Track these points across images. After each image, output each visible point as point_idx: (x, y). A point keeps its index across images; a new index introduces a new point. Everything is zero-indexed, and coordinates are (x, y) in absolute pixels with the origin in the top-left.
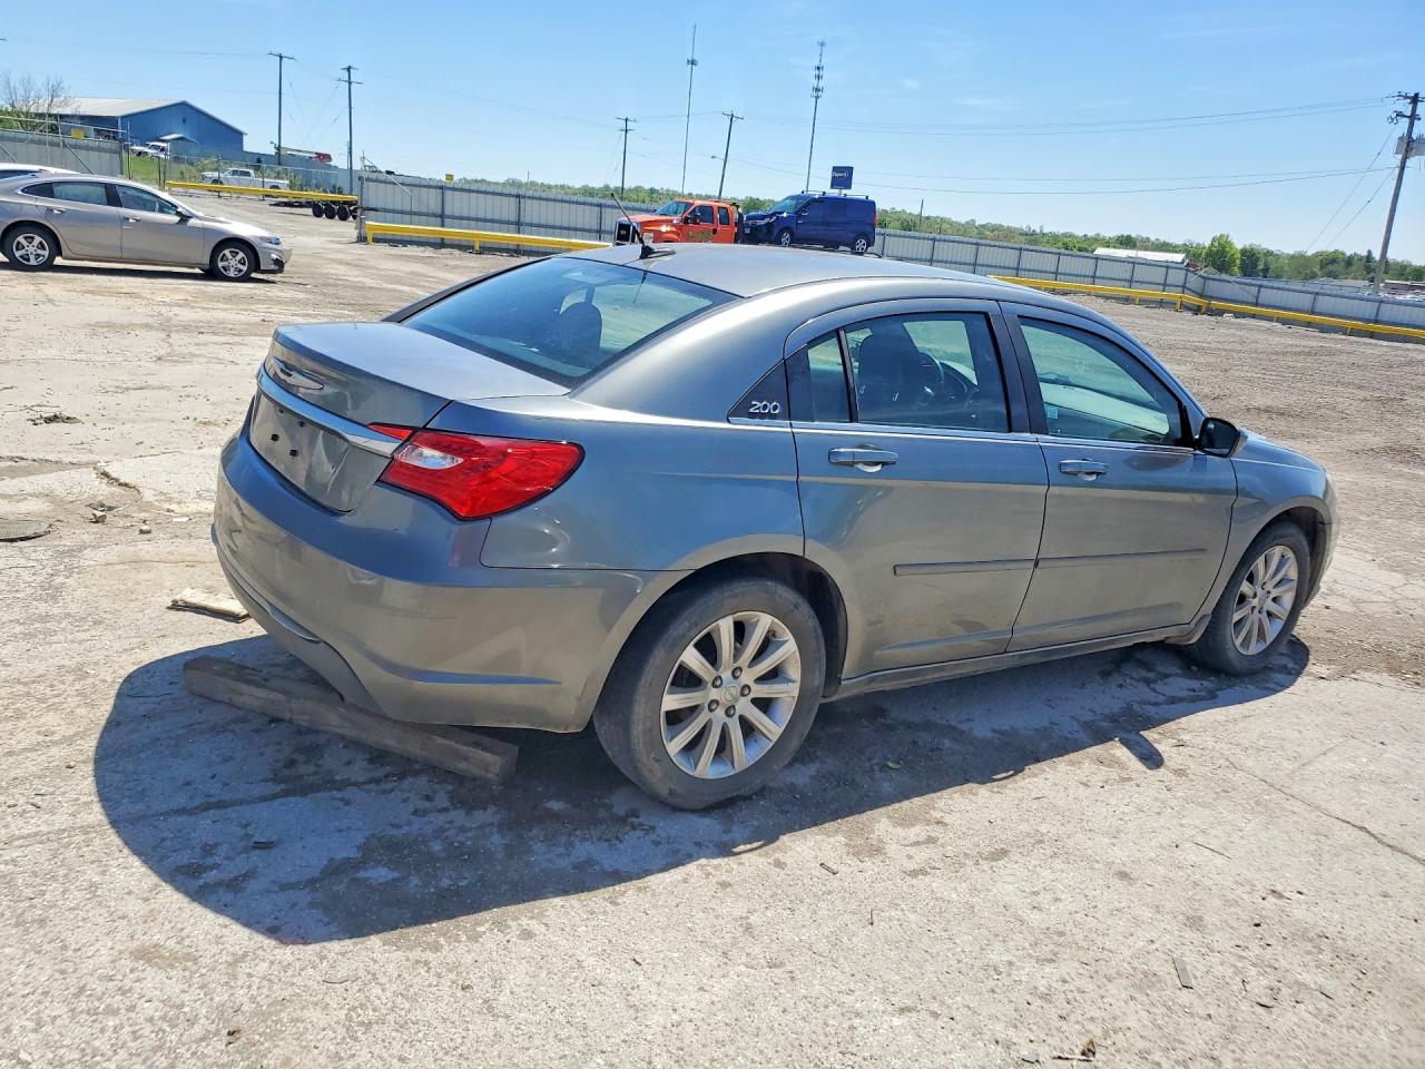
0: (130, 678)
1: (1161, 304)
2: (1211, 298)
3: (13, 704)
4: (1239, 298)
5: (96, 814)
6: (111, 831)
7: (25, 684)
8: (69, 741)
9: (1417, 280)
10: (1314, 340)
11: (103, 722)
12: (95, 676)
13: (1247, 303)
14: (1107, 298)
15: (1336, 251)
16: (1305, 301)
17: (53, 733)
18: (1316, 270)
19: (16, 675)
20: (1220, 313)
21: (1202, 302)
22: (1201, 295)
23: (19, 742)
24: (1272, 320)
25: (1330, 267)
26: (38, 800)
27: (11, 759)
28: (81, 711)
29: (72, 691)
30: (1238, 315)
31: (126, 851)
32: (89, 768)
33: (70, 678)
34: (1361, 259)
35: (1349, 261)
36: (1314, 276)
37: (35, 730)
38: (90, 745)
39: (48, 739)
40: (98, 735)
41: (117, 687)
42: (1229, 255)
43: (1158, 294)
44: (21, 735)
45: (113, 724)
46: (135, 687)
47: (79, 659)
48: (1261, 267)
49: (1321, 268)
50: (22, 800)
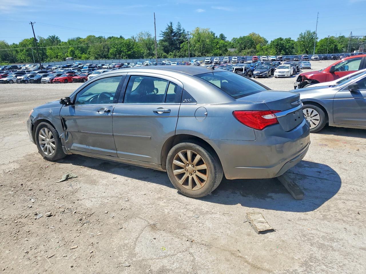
0: (313, 210)
3: (349, 214)
5: (342, 185)
6: (342, 182)
7: (343, 220)
8: (340, 199)
11: (329, 200)
12: (322, 214)
17: (342, 202)
19: (344, 224)
23: (351, 203)
26: (353, 190)
27: (355, 199)
28: (332, 205)
29: (331, 212)
31: (341, 179)
32: (339, 192)
33: (329, 217)
37: (346, 205)
38: (336, 196)
39: (344, 201)
40: (332, 198)
41: (318, 209)
44: (350, 204)
45: (327, 199)
46: (314, 207)
47: (322, 222)
50: (356, 191)
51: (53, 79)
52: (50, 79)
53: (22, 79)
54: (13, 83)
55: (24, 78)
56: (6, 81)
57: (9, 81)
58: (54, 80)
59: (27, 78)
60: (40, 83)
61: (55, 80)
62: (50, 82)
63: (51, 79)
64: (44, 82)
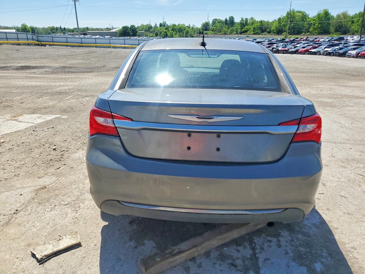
1: (29, 44)
2: (41, 41)
4: (48, 41)
9: (73, 32)
10: (70, 50)
13: (51, 42)
14: (13, 44)
15: (53, 27)
16: (65, 40)
18: (50, 31)
20: (45, 45)
21: (39, 43)
22: (38, 41)
24: (59, 46)
25: (53, 31)
30: (50, 45)
34: (59, 28)
35: (57, 29)
36: (50, 33)
42: (28, 29)
43: (26, 42)
48: (36, 32)
49: (51, 31)
51: (359, 53)
52: (356, 53)
53: (328, 51)
54: (320, 54)
55: (331, 50)
56: (314, 52)
57: (317, 52)
58: (359, 55)
59: (334, 50)
60: (345, 56)
61: (361, 54)
62: (355, 56)
63: (358, 53)
64: (349, 57)
